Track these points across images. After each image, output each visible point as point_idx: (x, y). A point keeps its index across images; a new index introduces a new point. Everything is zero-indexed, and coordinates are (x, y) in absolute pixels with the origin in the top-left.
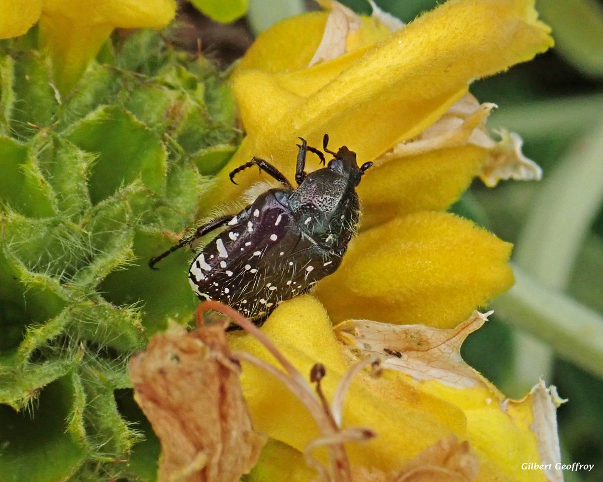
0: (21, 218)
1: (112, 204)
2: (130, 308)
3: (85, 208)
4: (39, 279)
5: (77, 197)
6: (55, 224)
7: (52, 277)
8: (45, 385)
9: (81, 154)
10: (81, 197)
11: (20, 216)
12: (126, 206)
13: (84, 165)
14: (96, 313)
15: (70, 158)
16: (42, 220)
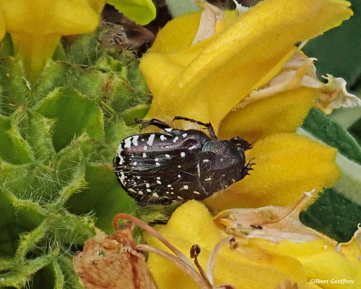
0: (10, 165)
1: (69, 151)
2: (86, 216)
3: (51, 155)
4: (25, 203)
5: (46, 148)
6: (33, 167)
7: (33, 201)
8: (36, 271)
9: (45, 120)
10: (48, 148)
11: (9, 164)
12: (79, 151)
13: (48, 127)
14: (65, 222)
15: (39, 124)
16: (24, 166)
